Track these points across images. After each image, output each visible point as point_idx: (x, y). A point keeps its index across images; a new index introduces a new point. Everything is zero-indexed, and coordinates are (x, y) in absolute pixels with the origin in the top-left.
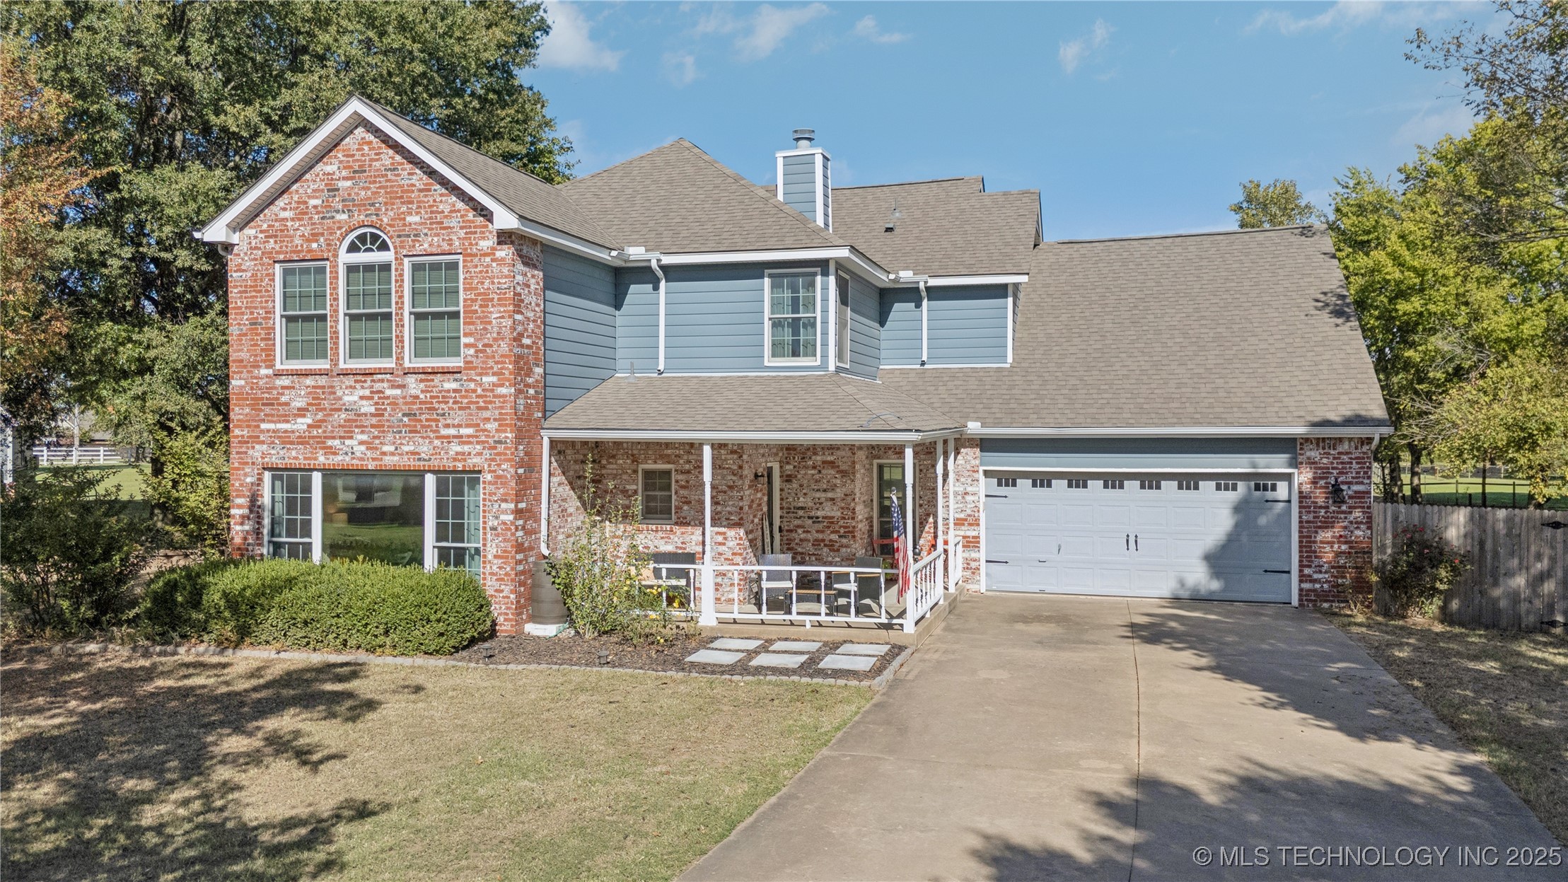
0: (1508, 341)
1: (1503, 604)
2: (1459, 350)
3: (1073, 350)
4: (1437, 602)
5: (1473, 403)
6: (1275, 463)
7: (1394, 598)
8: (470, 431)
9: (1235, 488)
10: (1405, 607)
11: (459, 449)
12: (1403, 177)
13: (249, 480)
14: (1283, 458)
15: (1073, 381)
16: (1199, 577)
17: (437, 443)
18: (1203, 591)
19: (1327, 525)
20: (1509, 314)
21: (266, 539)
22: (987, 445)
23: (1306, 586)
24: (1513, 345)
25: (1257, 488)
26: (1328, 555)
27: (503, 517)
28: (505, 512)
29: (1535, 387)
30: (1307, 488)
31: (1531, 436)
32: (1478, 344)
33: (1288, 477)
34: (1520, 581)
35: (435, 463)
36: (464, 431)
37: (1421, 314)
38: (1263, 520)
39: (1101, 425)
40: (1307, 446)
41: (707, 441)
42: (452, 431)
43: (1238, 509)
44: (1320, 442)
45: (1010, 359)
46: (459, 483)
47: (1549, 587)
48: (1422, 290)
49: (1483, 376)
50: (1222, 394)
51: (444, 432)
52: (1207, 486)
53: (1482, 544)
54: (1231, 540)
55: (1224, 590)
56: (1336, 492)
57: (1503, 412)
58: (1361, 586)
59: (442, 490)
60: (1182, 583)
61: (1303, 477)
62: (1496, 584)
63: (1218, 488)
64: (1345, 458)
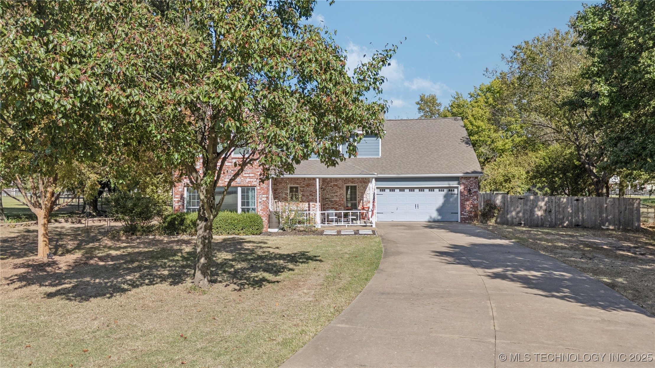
0: (502, 150)
1: (510, 219)
2: (488, 153)
3: (397, 153)
4: (495, 219)
5: (493, 169)
6: (454, 184)
7: (484, 219)
8: (253, 175)
9: (444, 191)
10: (486, 221)
11: (249, 180)
12: (470, 96)
13: (180, 190)
14: (456, 182)
15: (399, 162)
16: (435, 215)
17: (242, 178)
18: (436, 219)
19: (467, 200)
20: (502, 141)
21: (185, 207)
22: (378, 180)
23: (462, 216)
24: (503, 151)
25: (449, 191)
26: (468, 208)
27: (263, 199)
28: (264, 197)
29: (510, 164)
30: (462, 190)
31: (509, 178)
32: (493, 150)
33: (457, 188)
34: (514, 213)
35: (242, 184)
36: (251, 175)
37: (477, 141)
38: (451, 200)
39: (409, 174)
40: (462, 179)
41: (317, 178)
42: (247, 175)
43: (446, 196)
44: (465, 178)
45: (380, 155)
46: (248, 190)
47: (521, 214)
48: (477, 133)
49: (495, 161)
50: (440, 165)
51: (245, 175)
52: (436, 190)
53: (504, 204)
54: (444, 204)
55: (442, 219)
56: (469, 190)
57: (502, 171)
58: (476, 216)
59: (243, 192)
60: (431, 217)
61: (461, 188)
62: (508, 214)
63: (439, 191)
64: (472, 182)
